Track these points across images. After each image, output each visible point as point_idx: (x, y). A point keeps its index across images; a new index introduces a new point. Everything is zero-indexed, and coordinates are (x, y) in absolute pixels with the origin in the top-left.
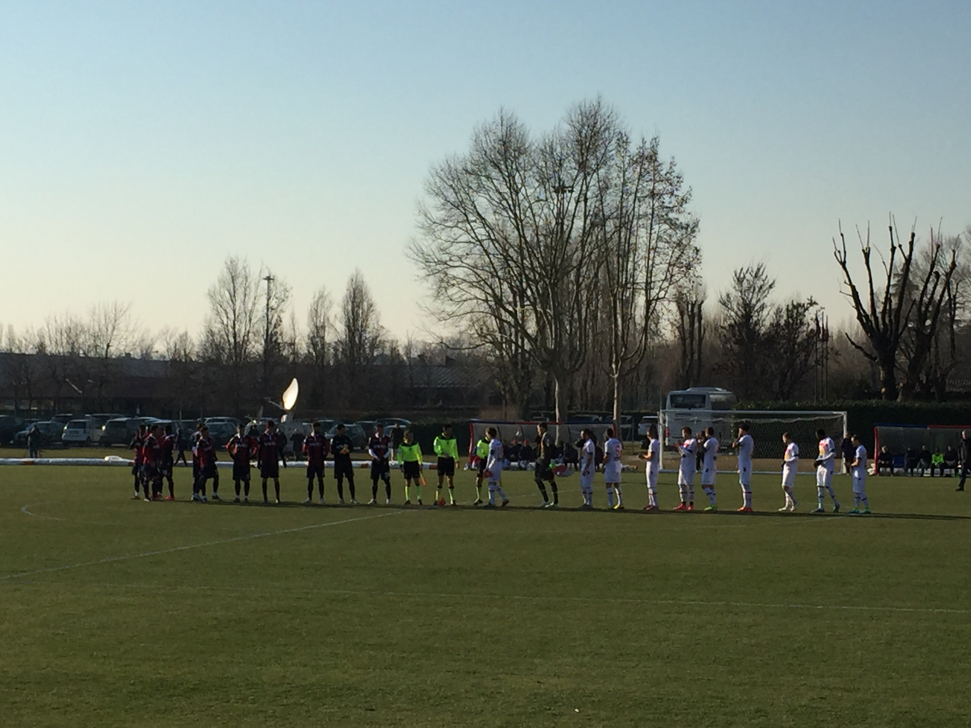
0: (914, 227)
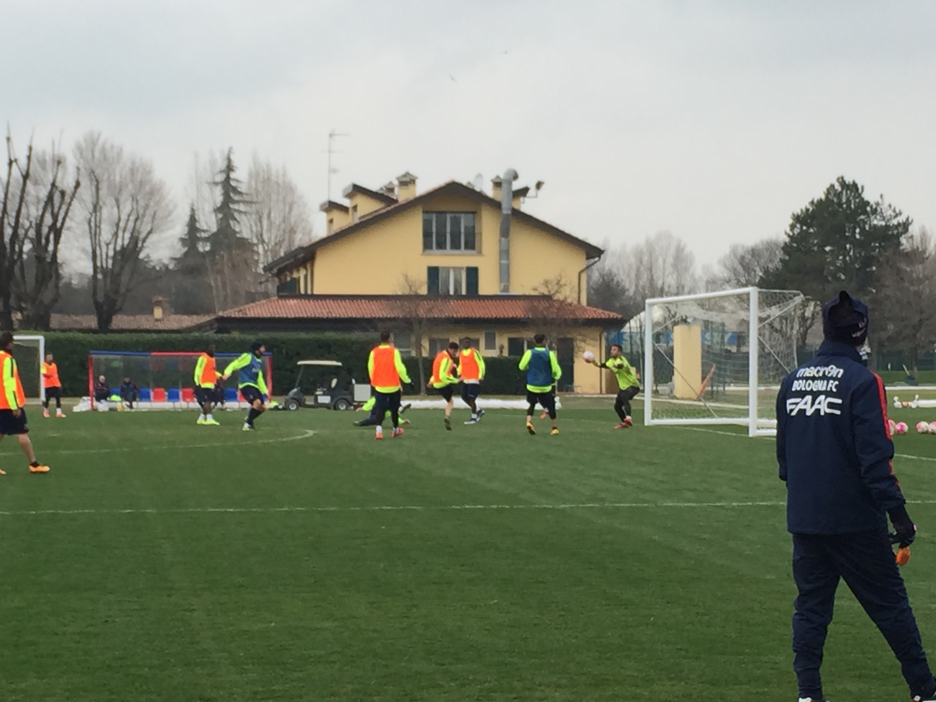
0: (31, 141)
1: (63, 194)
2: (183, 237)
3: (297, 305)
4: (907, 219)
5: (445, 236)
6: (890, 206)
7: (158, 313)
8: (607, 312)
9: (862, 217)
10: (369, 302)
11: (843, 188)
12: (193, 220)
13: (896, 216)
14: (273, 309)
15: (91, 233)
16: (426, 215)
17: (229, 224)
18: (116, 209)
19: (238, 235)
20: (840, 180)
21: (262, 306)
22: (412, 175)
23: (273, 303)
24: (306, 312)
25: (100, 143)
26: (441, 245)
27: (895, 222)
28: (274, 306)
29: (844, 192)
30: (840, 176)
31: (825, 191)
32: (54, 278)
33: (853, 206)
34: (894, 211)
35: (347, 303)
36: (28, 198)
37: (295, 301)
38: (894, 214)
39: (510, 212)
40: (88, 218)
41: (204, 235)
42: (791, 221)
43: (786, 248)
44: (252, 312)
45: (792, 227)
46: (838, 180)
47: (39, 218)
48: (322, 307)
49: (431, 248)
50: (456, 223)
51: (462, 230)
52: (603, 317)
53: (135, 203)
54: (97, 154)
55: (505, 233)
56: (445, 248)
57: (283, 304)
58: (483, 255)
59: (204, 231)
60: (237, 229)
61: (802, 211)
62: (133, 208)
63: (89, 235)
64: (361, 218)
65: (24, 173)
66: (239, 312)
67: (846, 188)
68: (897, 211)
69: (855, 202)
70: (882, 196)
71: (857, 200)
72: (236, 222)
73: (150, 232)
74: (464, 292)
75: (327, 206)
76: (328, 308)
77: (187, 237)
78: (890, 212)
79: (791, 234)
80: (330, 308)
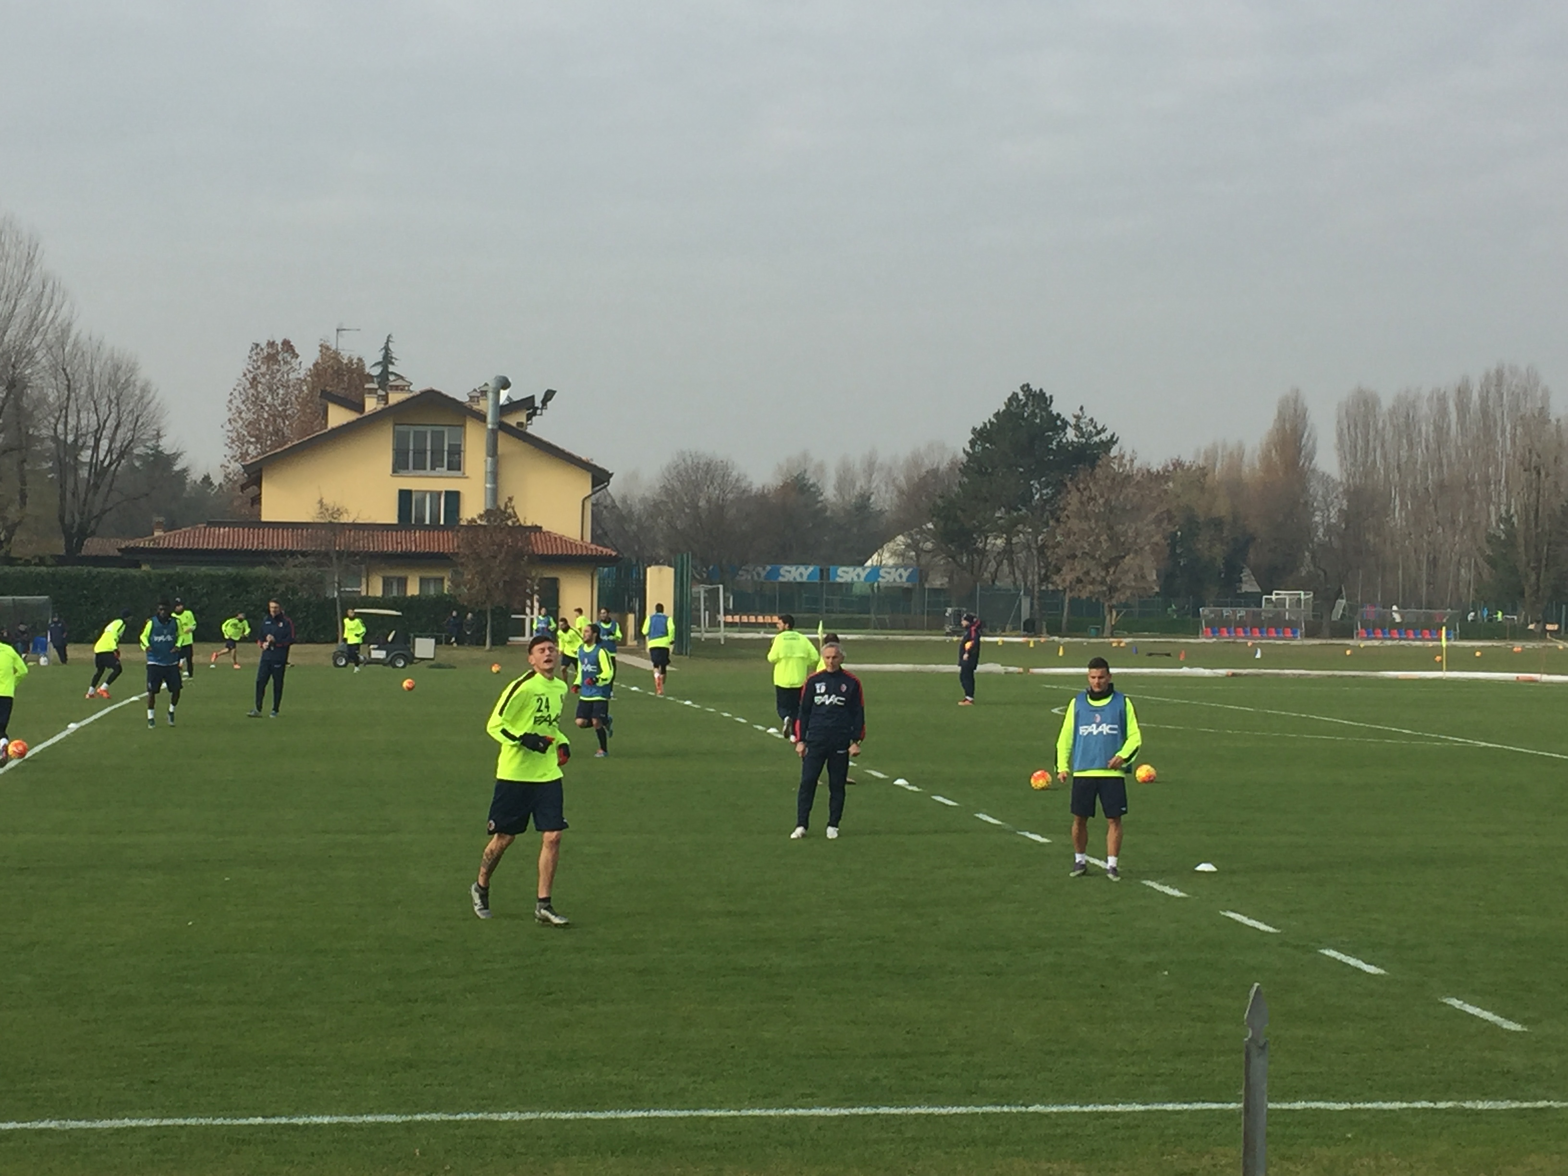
3: (226, 534)
4: (1112, 436)
5: (425, 455)
6: (1092, 420)
8: (600, 549)
9: (1050, 433)
11: (1027, 399)
13: (1098, 433)
14: (194, 539)
16: (397, 427)
20: (1026, 388)
21: (183, 535)
23: (197, 532)
24: (233, 542)
26: (420, 465)
27: (1096, 439)
28: (197, 536)
29: (1030, 404)
30: (1025, 383)
31: (1006, 401)
33: (1038, 421)
34: (1095, 427)
35: (287, 533)
37: (227, 529)
38: (1094, 431)
39: (496, 427)
42: (971, 436)
43: (965, 470)
44: (167, 541)
45: (973, 443)
46: (1022, 388)
48: (256, 537)
49: (407, 468)
50: (438, 438)
51: (446, 448)
52: (594, 553)
55: (493, 451)
56: (425, 468)
57: (209, 532)
58: (467, 478)
61: (985, 424)
66: (150, 541)
67: (1031, 398)
68: (1099, 428)
69: (1042, 416)
70: (1081, 408)
71: (1044, 413)
74: (442, 522)
76: (263, 538)
78: (1091, 428)
79: (971, 451)
80: (265, 538)
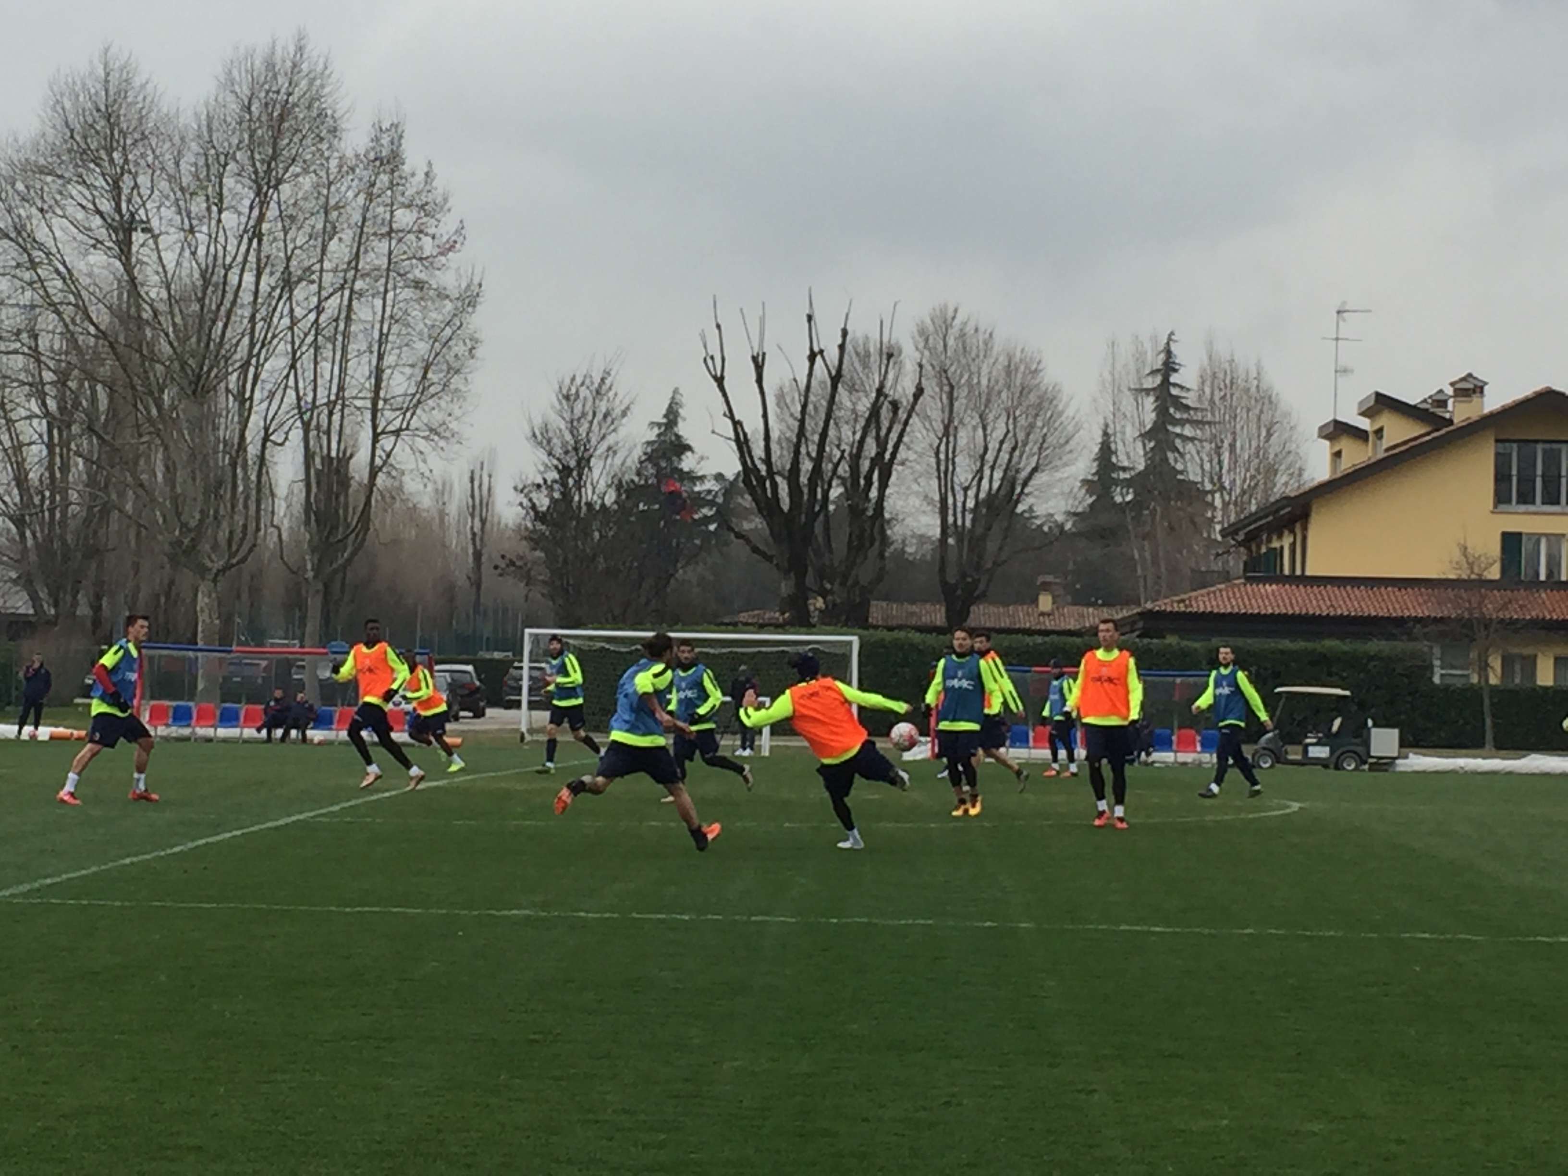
0: (846, 320)
1: (895, 406)
2: (1090, 477)
3: (1277, 593)
5: (1534, 482)
7: (1045, 602)
10: (1400, 590)
12: (1106, 451)
14: (1236, 600)
15: (938, 469)
16: (1500, 445)
17: (1167, 459)
18: (980, 432)
19: (1180, 477)
21: (1218, 594)
22: (1475, 378)
23: (1236, 590)
24: (1291, 604)
25: (957, 322)
26: (1526, 498)
28: (1238, 595)
32: (877, 544)
35: (1360, 592)
36: (837, 413)
37: (1274, 587)
40: (935, 445)
41: (1123, 475)
44: (1201, 603)
47: (856, 445)
48: (1319, 597)
49: (1509, 501)
50: (1552, 459)
51: (1563, 473)
53: (1011, 421)
54: (951, 342)
56: (1533, 502)
57: (1253, 590)
59: (1124, 469)
60: (1179, 467)
62: (1008, 432)
63: (936, 474)
64: (1387, 450)
65: (834, 373)
66: (1179, 602)
72: (1177, 455)
73: (1035, 470)
74: (1563, 577)
75: (1331, 429)
76: (1330, 599)
77: (1096, 478)
80: (1333, 598)
